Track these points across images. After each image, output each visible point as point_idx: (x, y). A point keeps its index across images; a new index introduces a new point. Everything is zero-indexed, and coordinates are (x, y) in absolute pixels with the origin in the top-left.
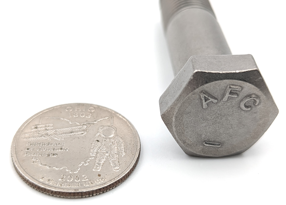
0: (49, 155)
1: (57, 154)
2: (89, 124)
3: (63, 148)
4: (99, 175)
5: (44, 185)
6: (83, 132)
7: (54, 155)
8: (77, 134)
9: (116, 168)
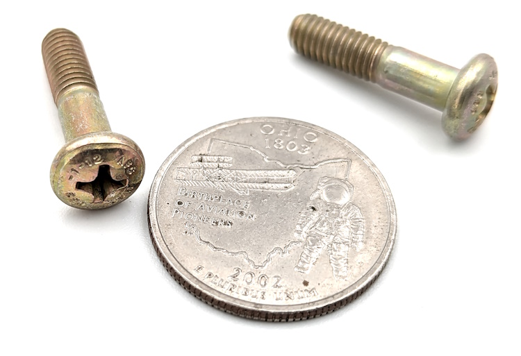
0: (217, 223)
3: (245, 212)
4: (306, 283)
6: (287, 185)
7: (225, 223)
8: (275, 186)
9: (340, 273)
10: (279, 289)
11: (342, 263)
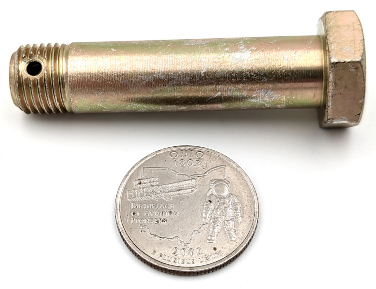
0: (158, 222)
1: (166, 220)
2: (198, 177)
3: (173, 211)
4: (215, 249)
5: (157, 262)
6: (192, 189)
7: (163, 221)
8: (186, 191)
9: (233, 239)
10: (201, 256)
11: (232, 232)
